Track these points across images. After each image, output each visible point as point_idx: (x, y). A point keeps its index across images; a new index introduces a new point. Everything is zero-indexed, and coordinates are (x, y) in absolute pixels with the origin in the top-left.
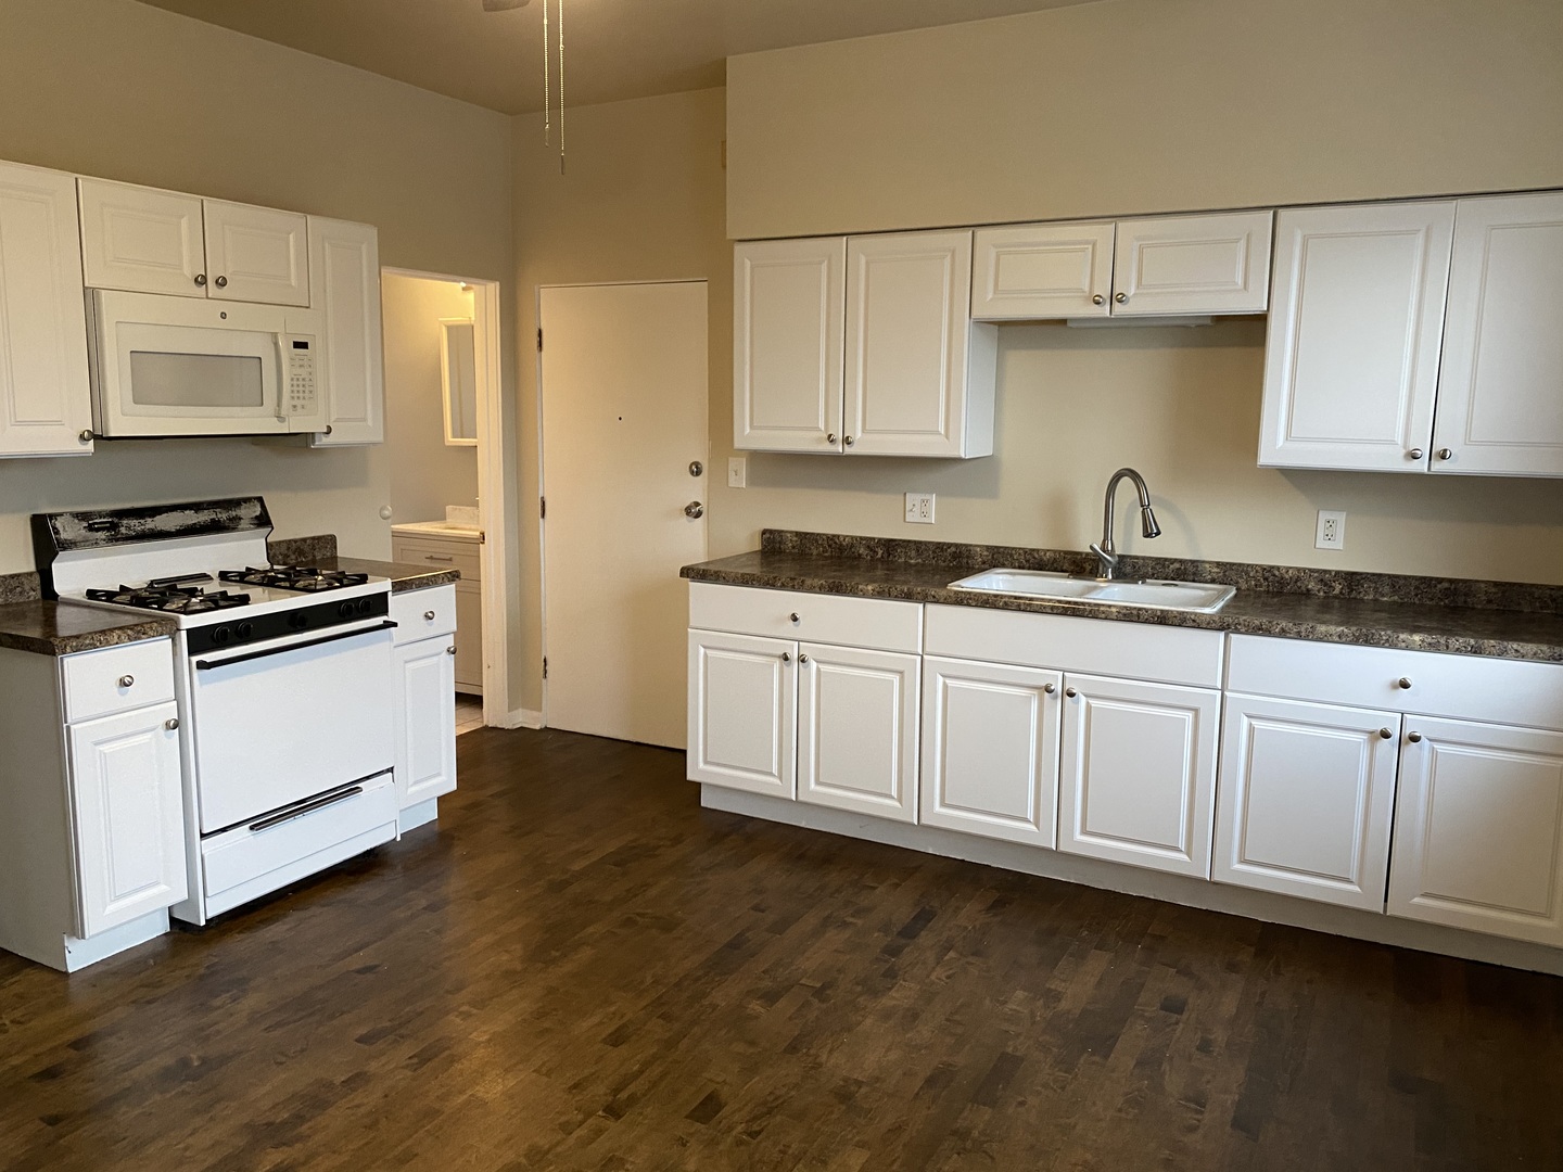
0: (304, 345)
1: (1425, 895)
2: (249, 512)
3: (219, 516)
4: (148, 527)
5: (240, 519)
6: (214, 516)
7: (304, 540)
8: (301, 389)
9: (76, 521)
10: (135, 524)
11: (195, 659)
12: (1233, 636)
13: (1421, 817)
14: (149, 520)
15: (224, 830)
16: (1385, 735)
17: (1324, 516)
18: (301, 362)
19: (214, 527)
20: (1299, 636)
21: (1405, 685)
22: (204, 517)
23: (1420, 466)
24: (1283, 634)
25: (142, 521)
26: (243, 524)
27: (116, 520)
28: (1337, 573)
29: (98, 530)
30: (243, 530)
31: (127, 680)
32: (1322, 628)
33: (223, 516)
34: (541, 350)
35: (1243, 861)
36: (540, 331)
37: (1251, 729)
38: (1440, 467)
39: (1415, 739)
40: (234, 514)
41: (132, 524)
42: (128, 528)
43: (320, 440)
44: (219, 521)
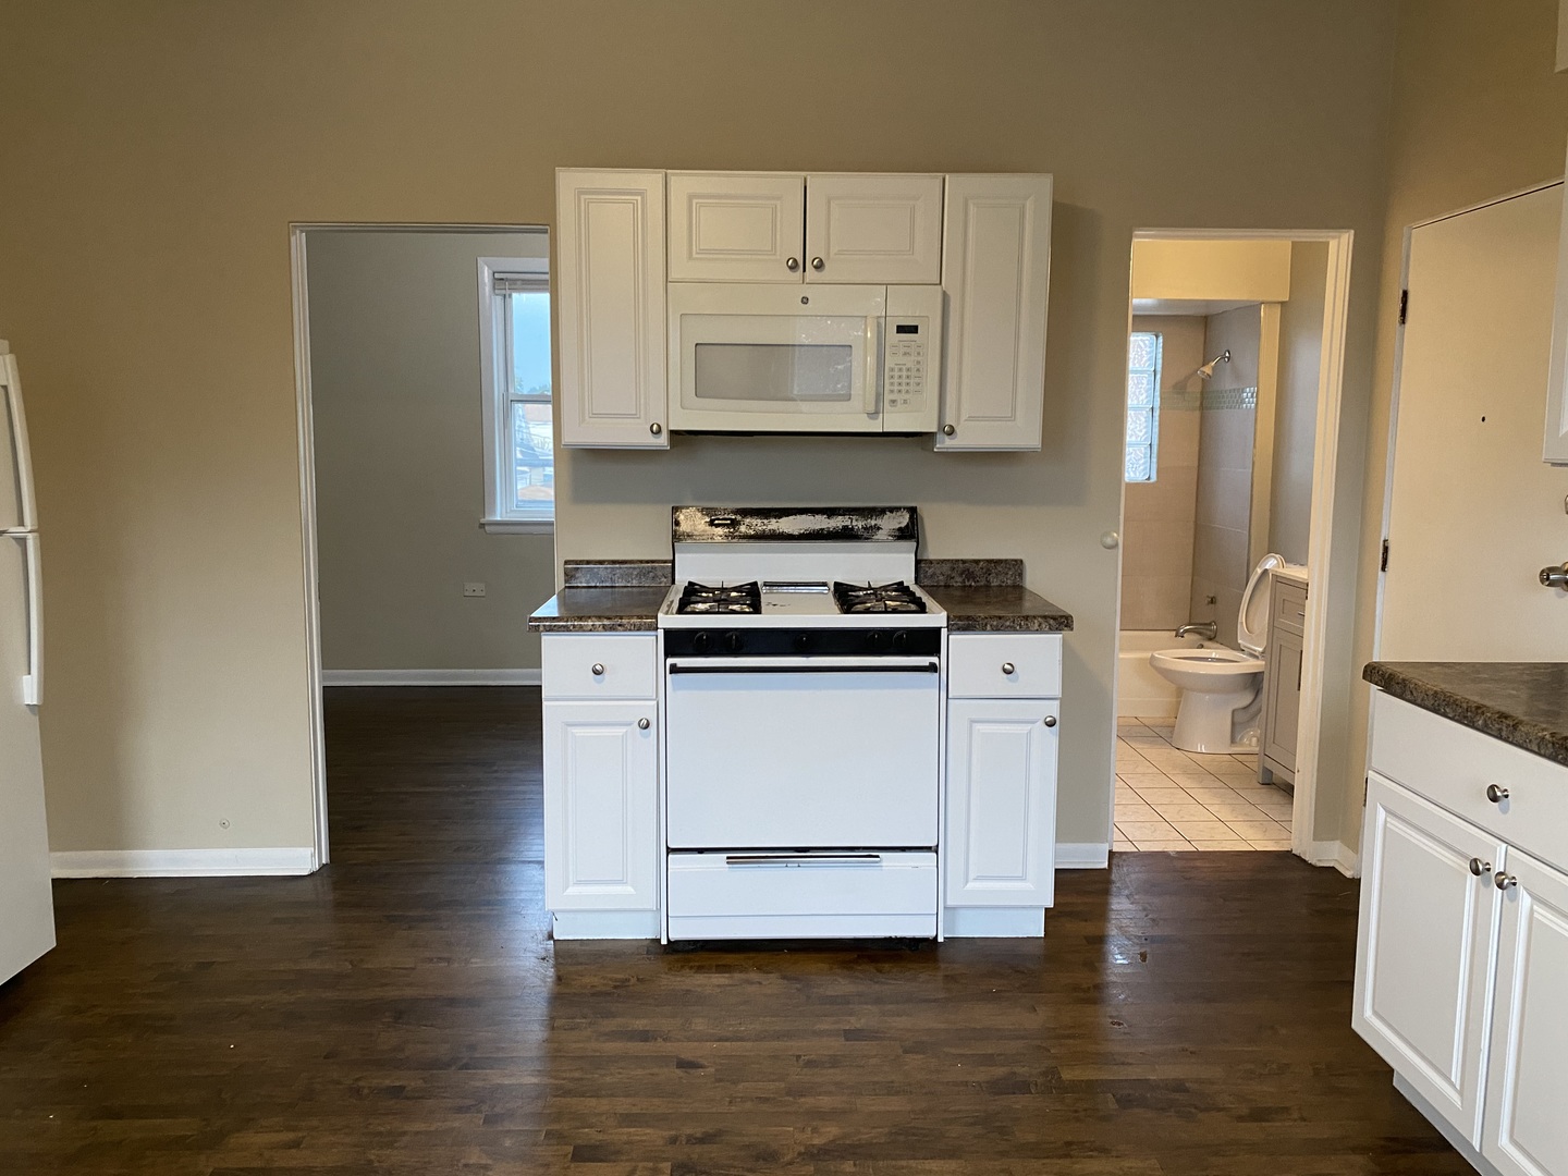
0: (913, 329)
2: (890, 523)
3: (854, 524)
4: (770, 527)
5: (879, 528)
6: (848, 523)
7: (977, 562)
8: (904, 381)
9: (700, 514)
10: (757, 525)
11: (670, 661)
14: (773, 521)
15: (701, 851)
18: (906, 350)
19: (846, 535)
22: (838, 522)
25: (766, 521)
26: (881, 535)
27: (739, 518)
29: (717, 526)
30: (877, 541)
31: (598, 667)
33: (858, 524)
34: (1403, 322)
36: (1405, 294)
40: (873, 523)
41: (754, 524)
42: (749, 526)
43: (943, 442)
44: (852, 529)
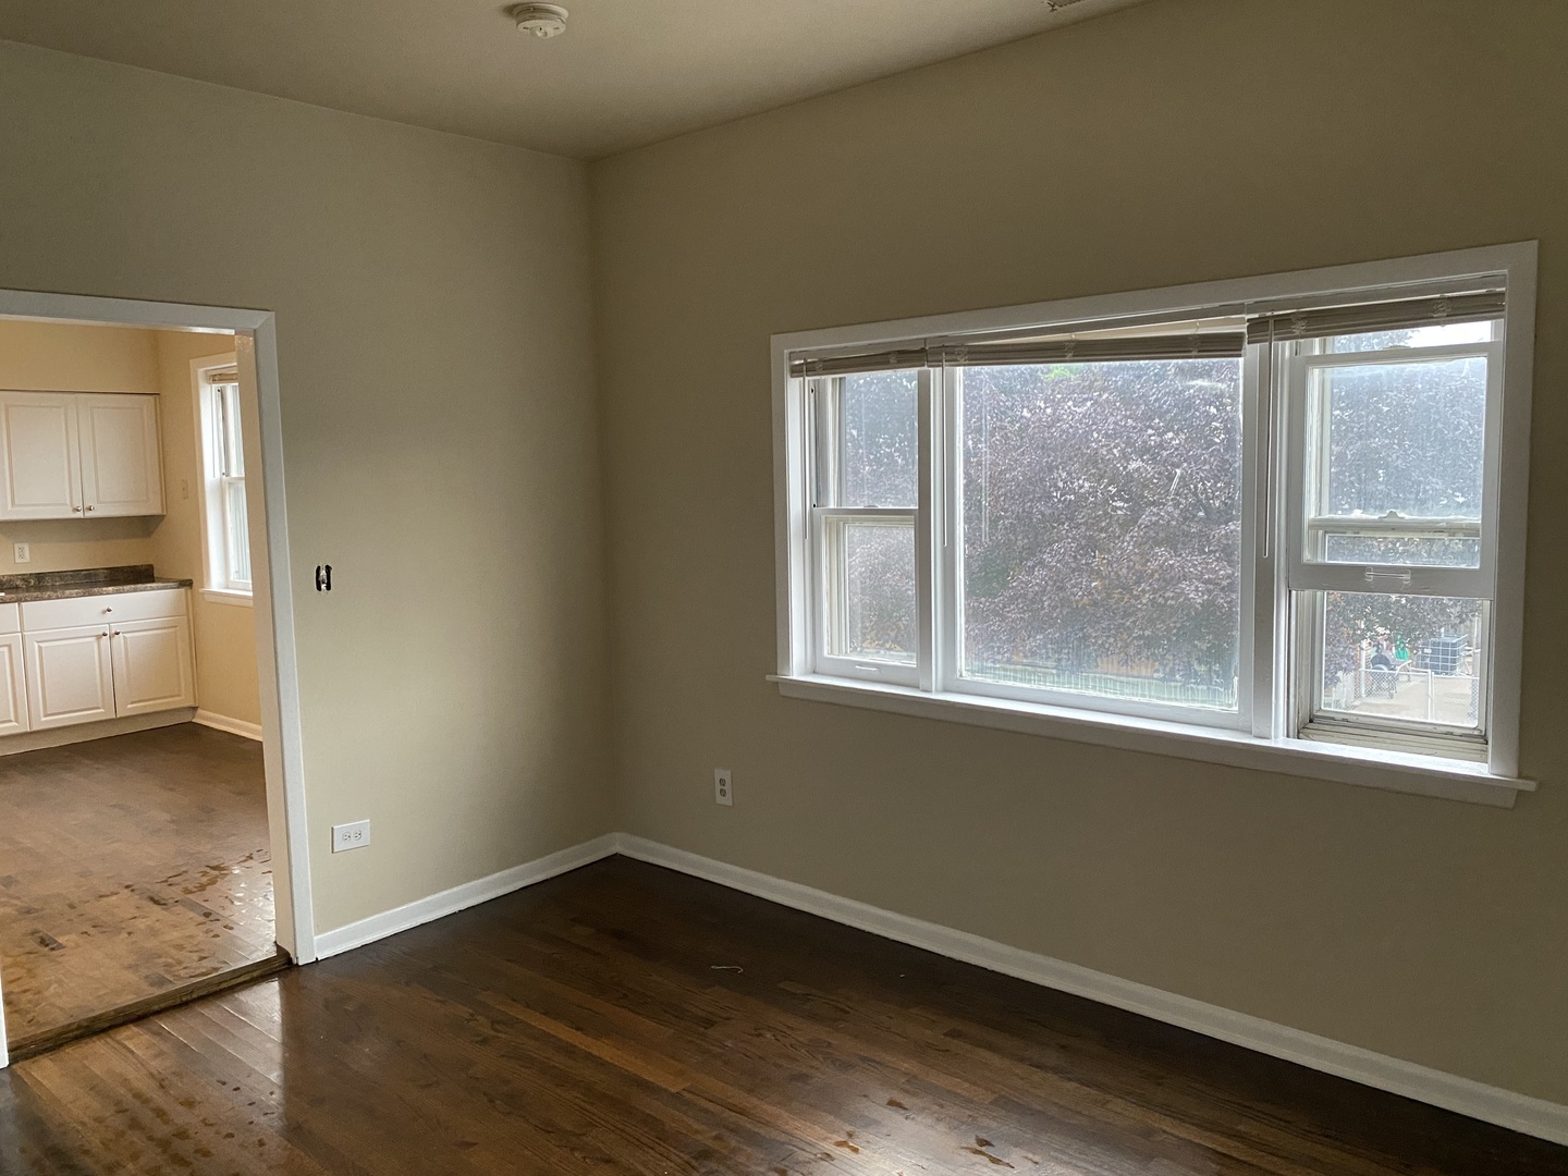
1: (132, 703)
12: (23, 604)
13: (125, 669)
16: (105, 635)
17: (17, 546)
20: (58, 598)
21: (109, 610)
23: (80, 515)
24: (49, 598)
28: (31, 574)
32: (67, 592)
35: (45, 716)
37: (40, 648)
38: (89, 514)
39: (117, 634)
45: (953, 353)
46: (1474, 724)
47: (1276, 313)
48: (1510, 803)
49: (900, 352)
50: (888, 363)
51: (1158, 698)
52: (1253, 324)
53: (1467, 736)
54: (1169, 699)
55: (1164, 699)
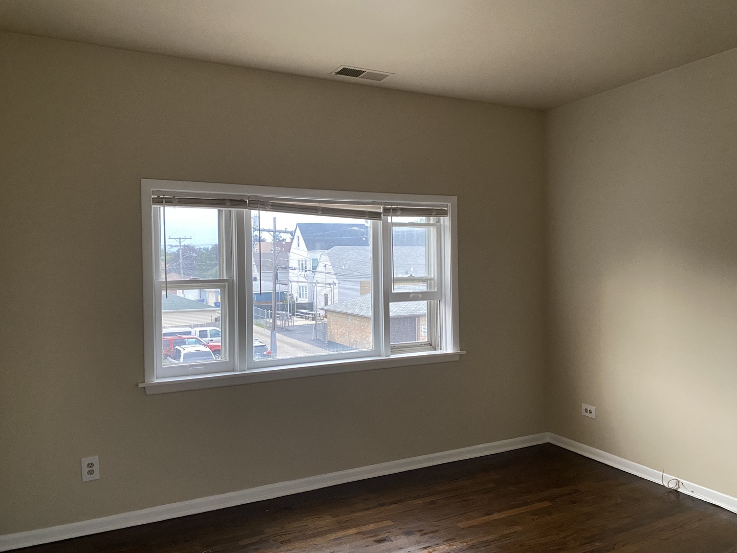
45: (264, 205)
46: (426, 340)
47: (393, 207)
48: (458, 359)
49: (231, 200)
50: (225, 204)
51: (343, 351)
52: (385, 209)
53: (425, 344)
54: (347, 350)
55: (345, 351)
